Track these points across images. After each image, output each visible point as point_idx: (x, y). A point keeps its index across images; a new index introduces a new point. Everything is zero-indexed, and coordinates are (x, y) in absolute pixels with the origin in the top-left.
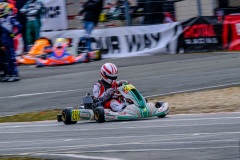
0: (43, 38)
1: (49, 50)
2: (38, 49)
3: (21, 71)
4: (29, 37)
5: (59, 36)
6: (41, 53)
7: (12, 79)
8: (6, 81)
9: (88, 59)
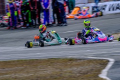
0: (77, 7)
1: (80, 12)
2: (75, 12)
3: (68, 21)
4: (71, 7)
5: (84, 6)
6: (76, 13)
7: (64, 25)
8: (62, 26)
9: (97, 16)
